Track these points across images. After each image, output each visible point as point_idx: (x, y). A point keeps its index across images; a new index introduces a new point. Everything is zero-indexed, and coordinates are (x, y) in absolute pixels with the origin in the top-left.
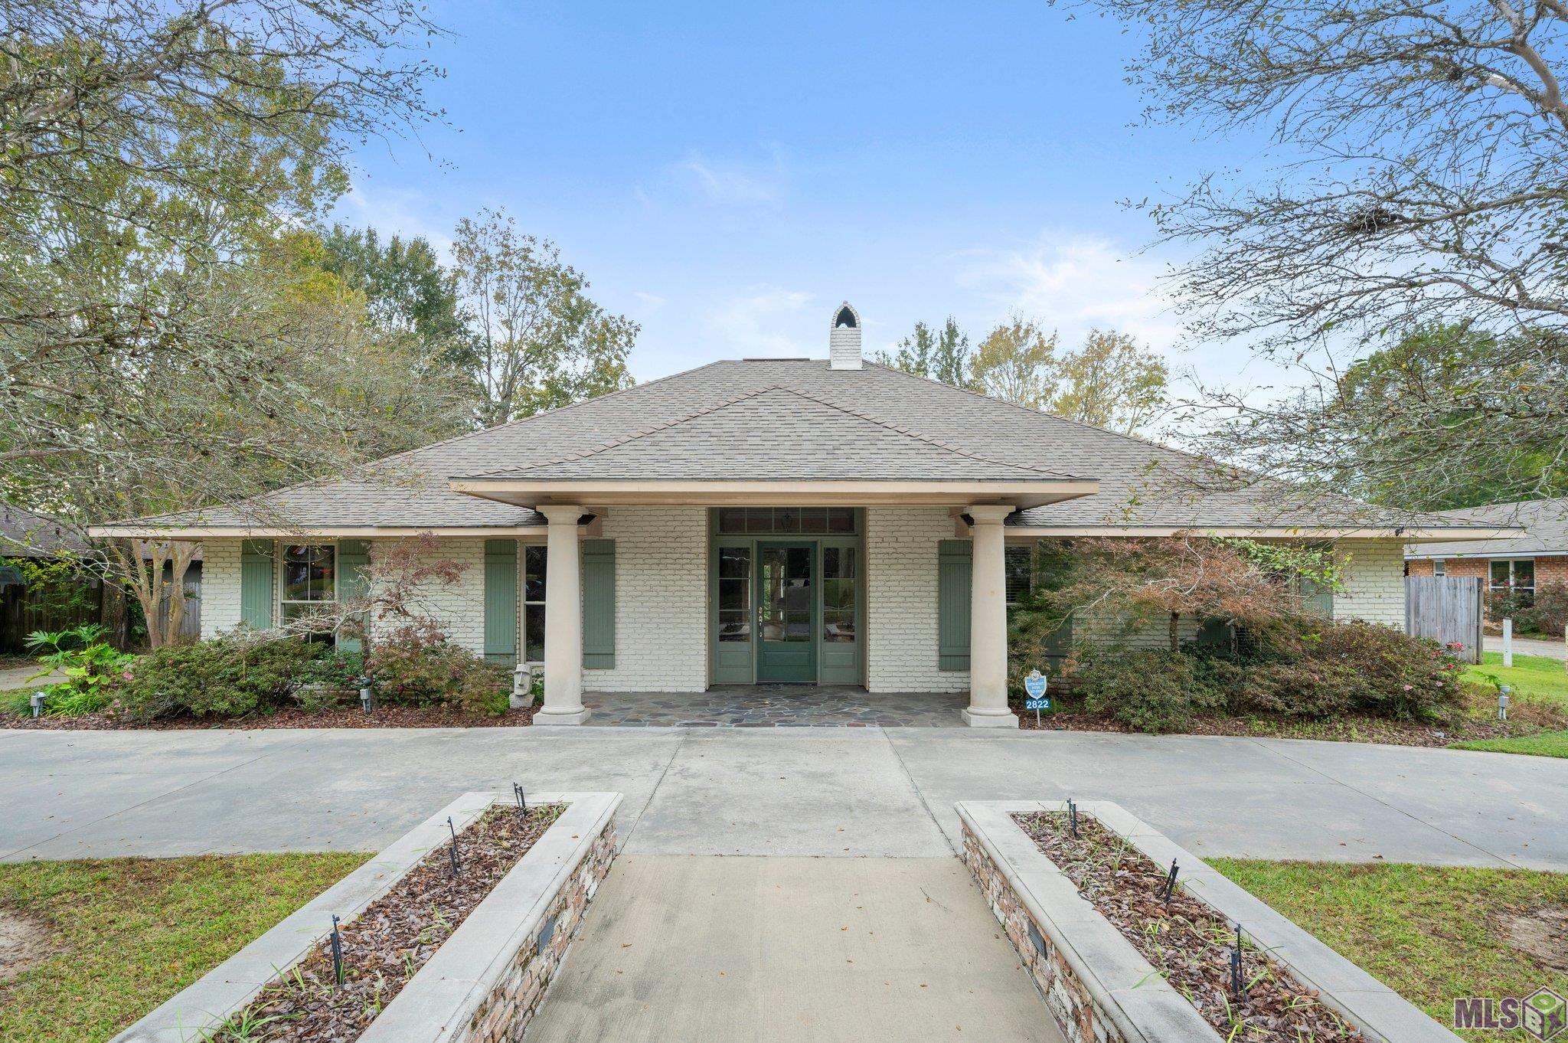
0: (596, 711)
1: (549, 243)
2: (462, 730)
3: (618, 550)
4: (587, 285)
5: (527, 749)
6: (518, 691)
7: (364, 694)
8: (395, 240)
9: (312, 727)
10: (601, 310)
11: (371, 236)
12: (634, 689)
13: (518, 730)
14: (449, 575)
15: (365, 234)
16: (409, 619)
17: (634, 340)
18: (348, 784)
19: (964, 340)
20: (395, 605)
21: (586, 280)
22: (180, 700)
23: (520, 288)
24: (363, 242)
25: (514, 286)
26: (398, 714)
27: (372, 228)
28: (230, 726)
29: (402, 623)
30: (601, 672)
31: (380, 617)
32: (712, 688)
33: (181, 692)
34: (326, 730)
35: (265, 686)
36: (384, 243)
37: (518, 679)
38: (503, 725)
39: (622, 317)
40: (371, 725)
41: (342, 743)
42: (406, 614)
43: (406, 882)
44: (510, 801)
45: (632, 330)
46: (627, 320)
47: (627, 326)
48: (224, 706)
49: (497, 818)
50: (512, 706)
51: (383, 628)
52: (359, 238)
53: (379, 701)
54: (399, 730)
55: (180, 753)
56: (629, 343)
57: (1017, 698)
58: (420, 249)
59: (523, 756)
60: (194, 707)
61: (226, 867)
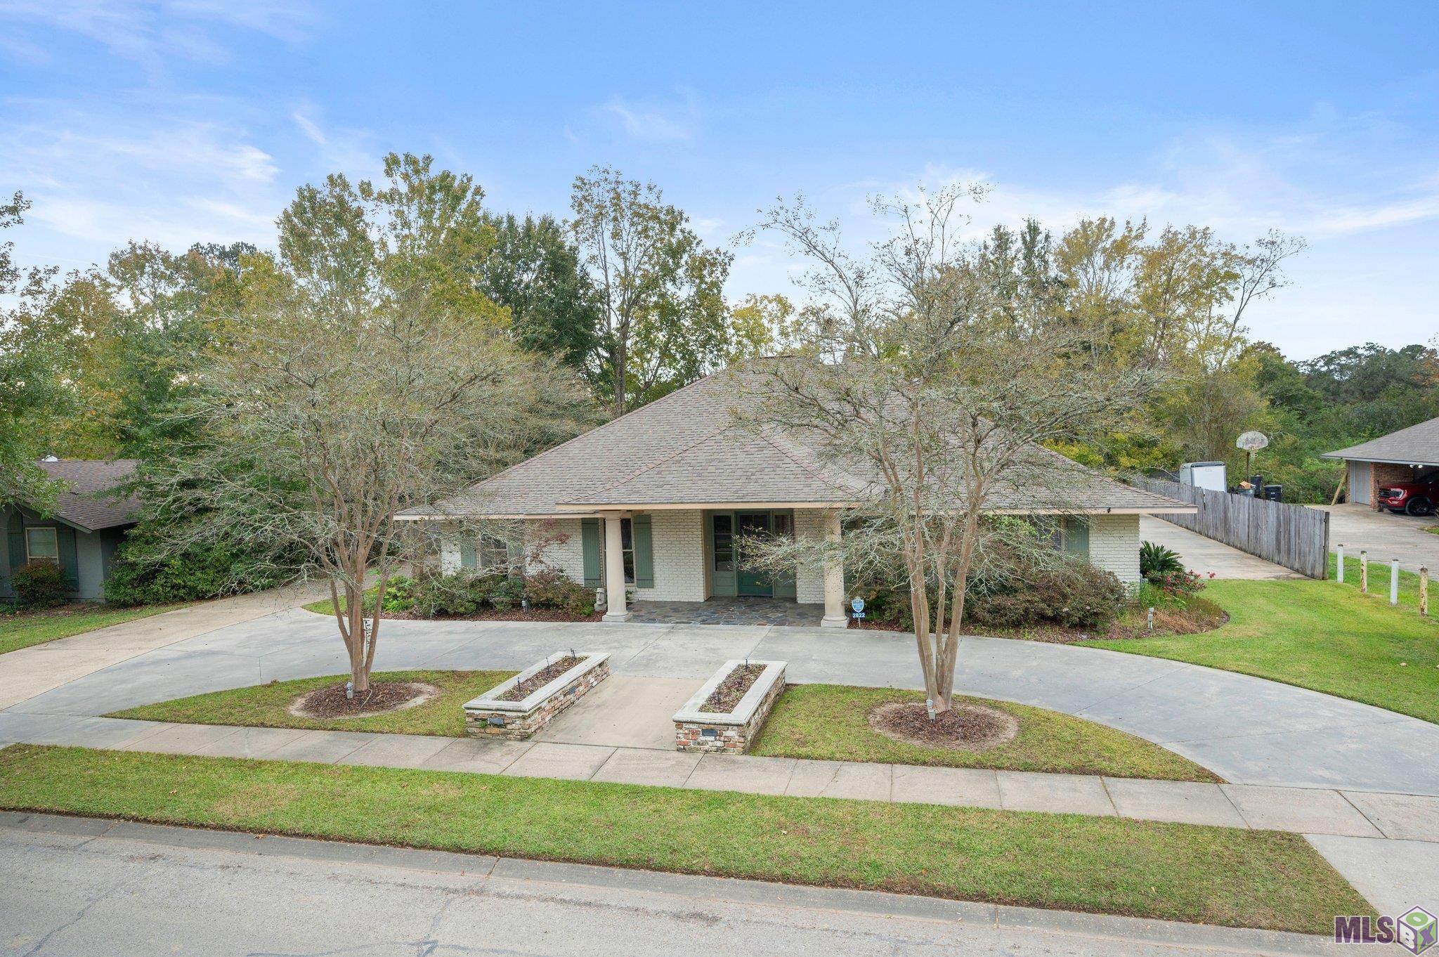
0: (636, 614)
1: (652, 187)
2: (569, 623)
3: (653, 521)
4: (687, 220)
5: (594, 634)
6: (598, 603)
7: (524, 603)
8: (529, 220)
9: (501, 620)
10: (701, 241)
11: (511, 219)
12: (665, 600)
13: (594, 624)
14: (562, 539)
15: (505, 220)
16: (543, 565)
17: (729, 270)
18: (519, 648)
19: (1047, 237)
20: (536, 558)
21: (685, 216)
22: (443, 606)
23: (632, 225)
24: (505, 225)
25: (626, 224)
26: (540, 614)
27: (511, 214)
28: (465, 619)
29: (541, 567)
30: (647, 590)
31: (529, 564)
32: (709, 599)
33: (443, 602)
34: (508, 622)
35: (479, 600)
36: (520, 222)
37: (598, 596)
38: (588, 621)
39: (718, 249)
40: (528, 620)
41: (515, 629)
42: (541, 562)
43: (536, 675)
44: (570, 655)
45: (727, 261)
46: (722, 251)
47: (722, 255)
48: (462, 610)
49: (565, 660)
50: (596, 610)
51: (532, 570)
52: (501, 222)
53: (532, 605)
54: (540, 623)
55: (450, 632)
56: (724, 271)
57: (849, 610)
58: (547, 224)
59: (592, 637)
60: (449, 610)
61: (483, 674)
